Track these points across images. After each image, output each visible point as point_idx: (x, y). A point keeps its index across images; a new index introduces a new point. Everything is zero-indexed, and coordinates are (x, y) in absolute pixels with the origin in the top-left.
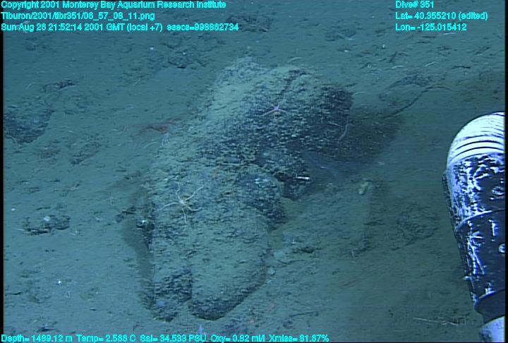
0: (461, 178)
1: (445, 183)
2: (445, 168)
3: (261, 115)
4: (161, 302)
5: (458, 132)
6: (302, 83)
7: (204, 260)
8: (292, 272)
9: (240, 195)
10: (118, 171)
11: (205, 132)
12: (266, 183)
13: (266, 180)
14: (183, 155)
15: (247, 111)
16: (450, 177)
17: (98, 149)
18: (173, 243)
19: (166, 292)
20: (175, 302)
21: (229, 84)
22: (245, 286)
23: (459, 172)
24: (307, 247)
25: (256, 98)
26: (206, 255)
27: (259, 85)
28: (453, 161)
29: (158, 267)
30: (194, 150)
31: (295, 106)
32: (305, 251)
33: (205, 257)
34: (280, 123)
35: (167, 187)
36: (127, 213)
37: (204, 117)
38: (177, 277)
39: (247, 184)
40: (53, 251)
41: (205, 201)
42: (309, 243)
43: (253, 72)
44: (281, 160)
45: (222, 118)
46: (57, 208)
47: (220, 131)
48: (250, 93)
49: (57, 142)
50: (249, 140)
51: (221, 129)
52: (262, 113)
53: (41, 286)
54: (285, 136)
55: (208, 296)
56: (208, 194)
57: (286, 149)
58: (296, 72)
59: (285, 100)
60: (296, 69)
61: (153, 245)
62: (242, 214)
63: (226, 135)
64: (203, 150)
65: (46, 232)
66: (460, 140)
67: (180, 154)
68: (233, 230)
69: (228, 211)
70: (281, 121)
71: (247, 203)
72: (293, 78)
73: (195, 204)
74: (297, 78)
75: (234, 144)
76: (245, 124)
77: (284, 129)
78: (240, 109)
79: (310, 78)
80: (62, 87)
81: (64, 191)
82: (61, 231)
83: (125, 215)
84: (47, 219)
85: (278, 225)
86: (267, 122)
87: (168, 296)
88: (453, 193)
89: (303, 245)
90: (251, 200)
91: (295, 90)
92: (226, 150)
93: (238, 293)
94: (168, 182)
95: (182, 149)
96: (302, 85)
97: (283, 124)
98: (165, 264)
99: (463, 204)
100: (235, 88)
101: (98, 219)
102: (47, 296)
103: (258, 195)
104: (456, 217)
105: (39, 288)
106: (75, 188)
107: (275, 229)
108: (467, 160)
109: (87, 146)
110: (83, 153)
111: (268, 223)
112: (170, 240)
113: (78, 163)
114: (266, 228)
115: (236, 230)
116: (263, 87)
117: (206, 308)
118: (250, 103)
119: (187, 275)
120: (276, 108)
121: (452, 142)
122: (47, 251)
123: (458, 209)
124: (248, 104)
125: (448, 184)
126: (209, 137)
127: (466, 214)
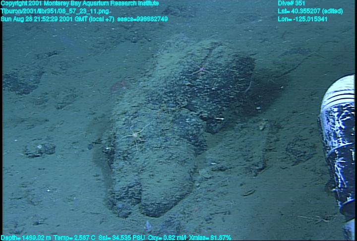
0: (331, 120)
1: (319, 123)
2: (320, 113)
3: (191, 74)
4: (119, 204)
5: (329, 87)
6: (220, 51)
7: (150, 175)
8: (211, 185)
9: (176, 130)
10: (89, 114)
11: (151, 86)
12: (194, 122)
13: (193, 120)
14: (135, 102)
15: (181, 71)
16: (323, 119)
17: (75, 99)
18: (128, 163)
19: (123, 198)
20: (129, 204)
21: (168, 52)
22: (178, 193)
23: (329, 115)
24: (222, 167)
25: (188, 62)
26: (151, 172)
27: (189, 53)
28: (325, 108)
29: (118, 180)
30: (143, 98)
31: (215, 68)
32: (221, 170)
33: (151, 174)
34: (204, 80)
35: (124, 124)
36: (96, 143)
37: (150, 76)
38: (131, 187)
39: (181, 122)
40: (44, 169)
41: (151, 134)
42: (223, 164)
43: (185, 44)
44: (204, 106)
45: (164, 76)
46: (46, 140)
47: (162, 85)
48: (183, 58)
49: (47, 94)
50: (182, 91)
51: (162, 84)
52: (191, 72)
53: (36, 193)
54: (207, 89)
55: (152, 201)
56: (153, 129)
57: (208, 99)
58: (215, 43)
59: (207, 63)
60: (216, 41)
61: (114, 165)
62: (177, 144)
63: (166, 88)
64: (150, 99)
65: (39, 156)
66: (330, 93)
67: (133, 101)
68: (170, 155)
69: (167, 141)
70: (205, 78)
71: (180, 136)
72: (214, 48)
73: (144, 136)
74: (216, 48)
75: (171, 94)
76: (180, 80)
77: (207, 84)
78: (176, 70)
79: (225, 48)
80: (49, 56)
81: (52, 127)
82: (49, 155)
83: (94, 145)
84: (40, 147)
85: (201, 151)
86: (195, 79)
87: (125, 200)
88: (325, 130)
89: (219, 166)
90: (183, 134)
91: (215, 56)
92: (166, 98)
93: (174, 199)
94: (125, 120)
95: (135, 98)
96: (220, 53)
97: (206, 80)
98: (123, 178)
99: (332, 138)
100: (173, 55)
101: (75, 147)
102: (40, 200)
103: (188, 130)
104: (327, 147)
105: (34, 195)
106: (59, 126)
107: (199, 154)
108: (335, 107)
109: (68, 96)
110: (64, 102)
111: (195, 150)
112: (126, 161)
113: (61, 108)
114: (193, 153)
115: (173, 154)
116: (192, 54)
117: (151, 209)
118: (183, 65)
119: (138, 186)
120: (201, 69)
121: (324, 94)
122: (40, 169)
123: (328, 141)
124: (182, 66)
125: (322, 124)
126: (153, 89)
127: (334, 145)
